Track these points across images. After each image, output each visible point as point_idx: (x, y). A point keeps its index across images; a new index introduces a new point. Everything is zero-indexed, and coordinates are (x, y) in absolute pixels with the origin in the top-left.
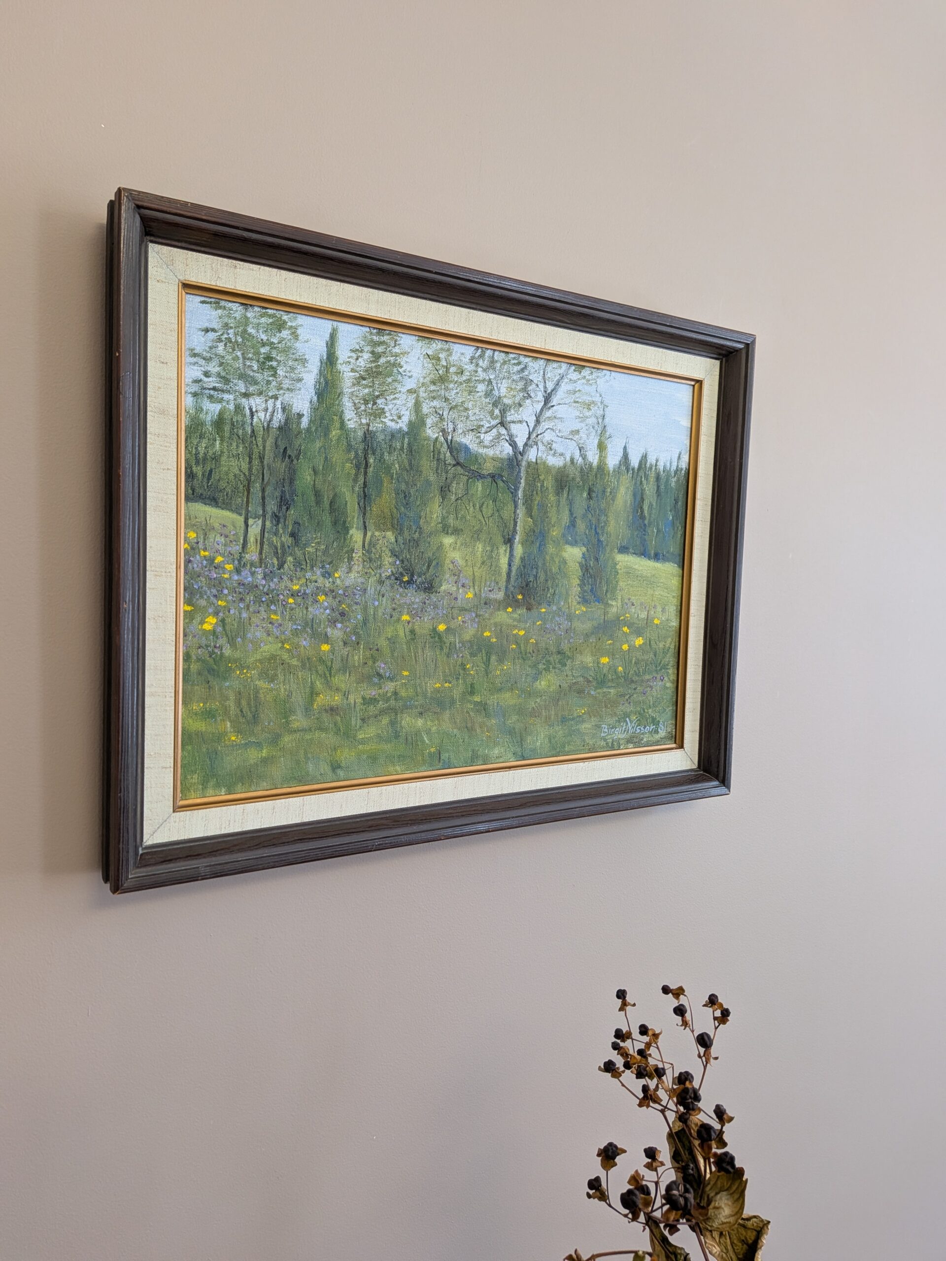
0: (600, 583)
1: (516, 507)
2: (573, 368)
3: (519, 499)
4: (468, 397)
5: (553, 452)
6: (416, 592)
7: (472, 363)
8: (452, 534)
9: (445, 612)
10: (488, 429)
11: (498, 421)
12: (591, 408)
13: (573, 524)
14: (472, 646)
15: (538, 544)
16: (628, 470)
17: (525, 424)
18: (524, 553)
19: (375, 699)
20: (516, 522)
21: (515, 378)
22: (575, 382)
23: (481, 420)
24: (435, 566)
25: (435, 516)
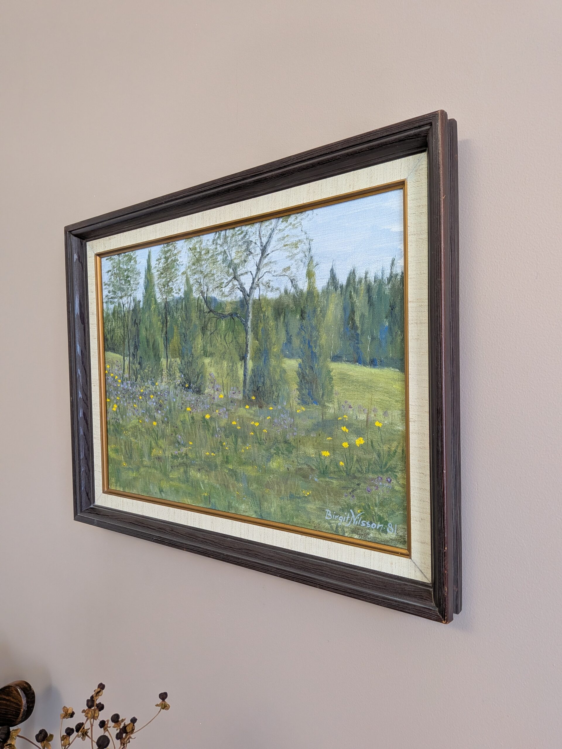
0: (316, 387)
1: (247, 334)
2: (281, 220)
3: (248, 328)
4: (213, 267)
5: (270, 289)
6: (192, 393)
7: (213, 244)
8: (209, 356)
9: (208, 407)
10: (227, 284)
11: (232, 277)
12: (298, 246)
13: (289, 341)
14: (225, 430)
15: (263, 359)
16: (336, 288)
17: (249, 273)
18: (254, 366)
19: (177, 456)
20: (248, 345)
21: (240, 243)
22: (283, 230)
23: (222, 279)
24: (201, 378)
25: (200, 346)
